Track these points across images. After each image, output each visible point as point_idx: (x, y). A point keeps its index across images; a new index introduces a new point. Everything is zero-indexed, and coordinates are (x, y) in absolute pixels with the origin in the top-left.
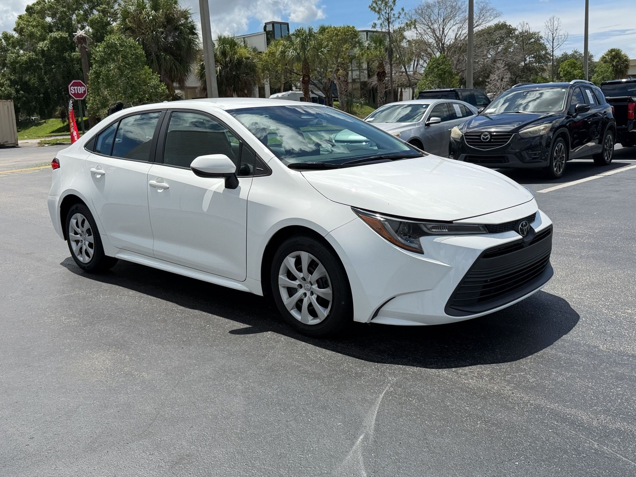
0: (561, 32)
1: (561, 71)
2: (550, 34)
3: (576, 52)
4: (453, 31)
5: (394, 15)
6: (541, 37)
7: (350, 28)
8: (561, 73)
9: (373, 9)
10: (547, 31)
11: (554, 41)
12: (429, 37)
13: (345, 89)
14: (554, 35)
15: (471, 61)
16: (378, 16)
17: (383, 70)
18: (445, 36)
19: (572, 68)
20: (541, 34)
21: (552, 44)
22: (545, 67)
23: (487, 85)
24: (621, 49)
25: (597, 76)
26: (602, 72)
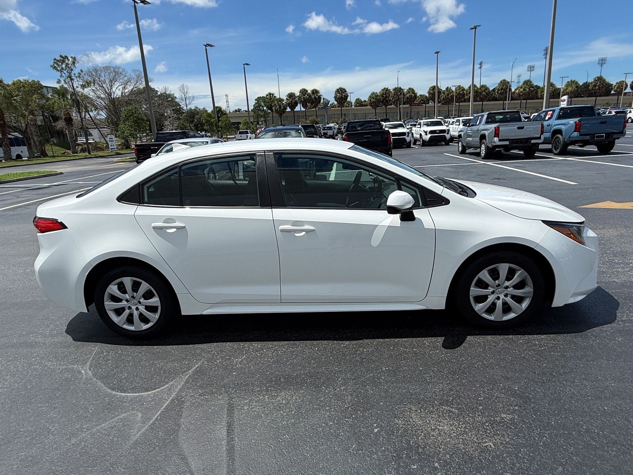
0: (190, 95)
1: (203, 120)
2: (183, 95)
3: (196, 108)
4: (119, 89)
5: (75, 74)
6: (176, 98)
7: (36, 82)
8: (204, 121)
9: (55, 68)
10: (181, 93)
11: (186, 100)
12: (100, 93)
13: (35, 131)
14: (186, 96)
15: (152, 111)
16: (60, 74)
17: (69, 116)
18: (114, 93)
19: (209, 118)
20: (175, 95)
21: (185, 102)
22: (180, 117)
23: (163, 129)
24: (222, 107)
25: (222, 123)
26: (224, 120)
